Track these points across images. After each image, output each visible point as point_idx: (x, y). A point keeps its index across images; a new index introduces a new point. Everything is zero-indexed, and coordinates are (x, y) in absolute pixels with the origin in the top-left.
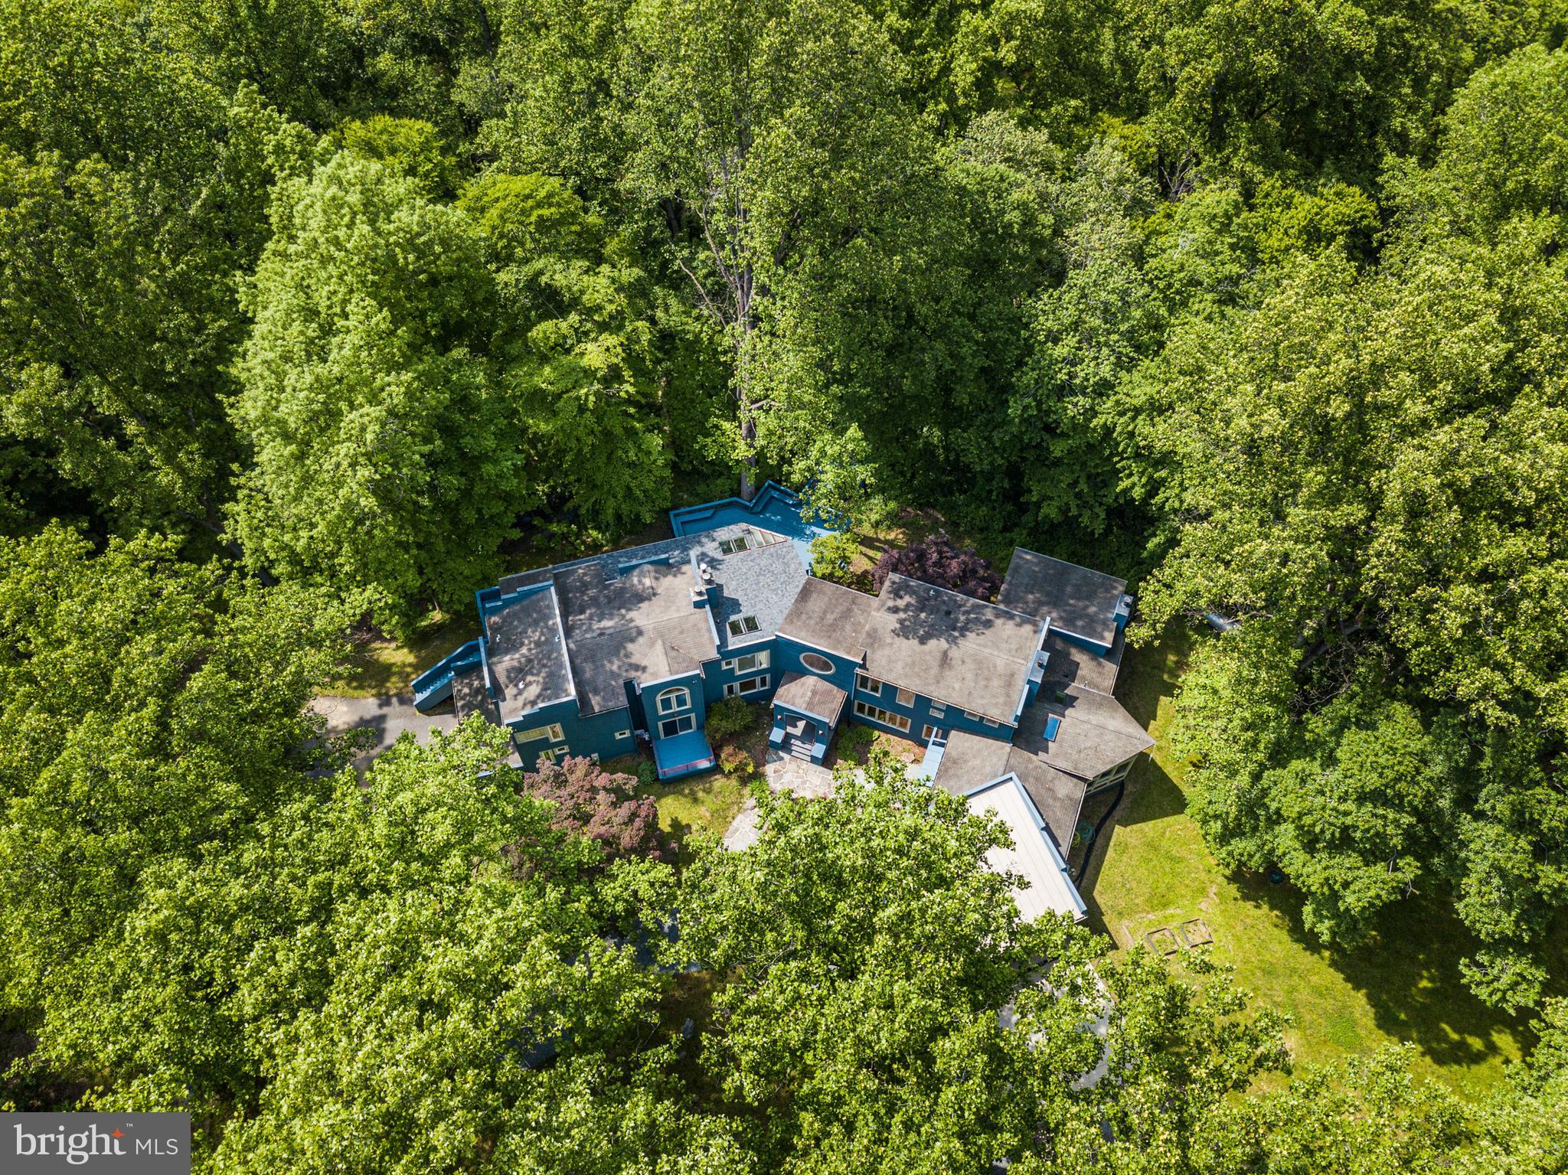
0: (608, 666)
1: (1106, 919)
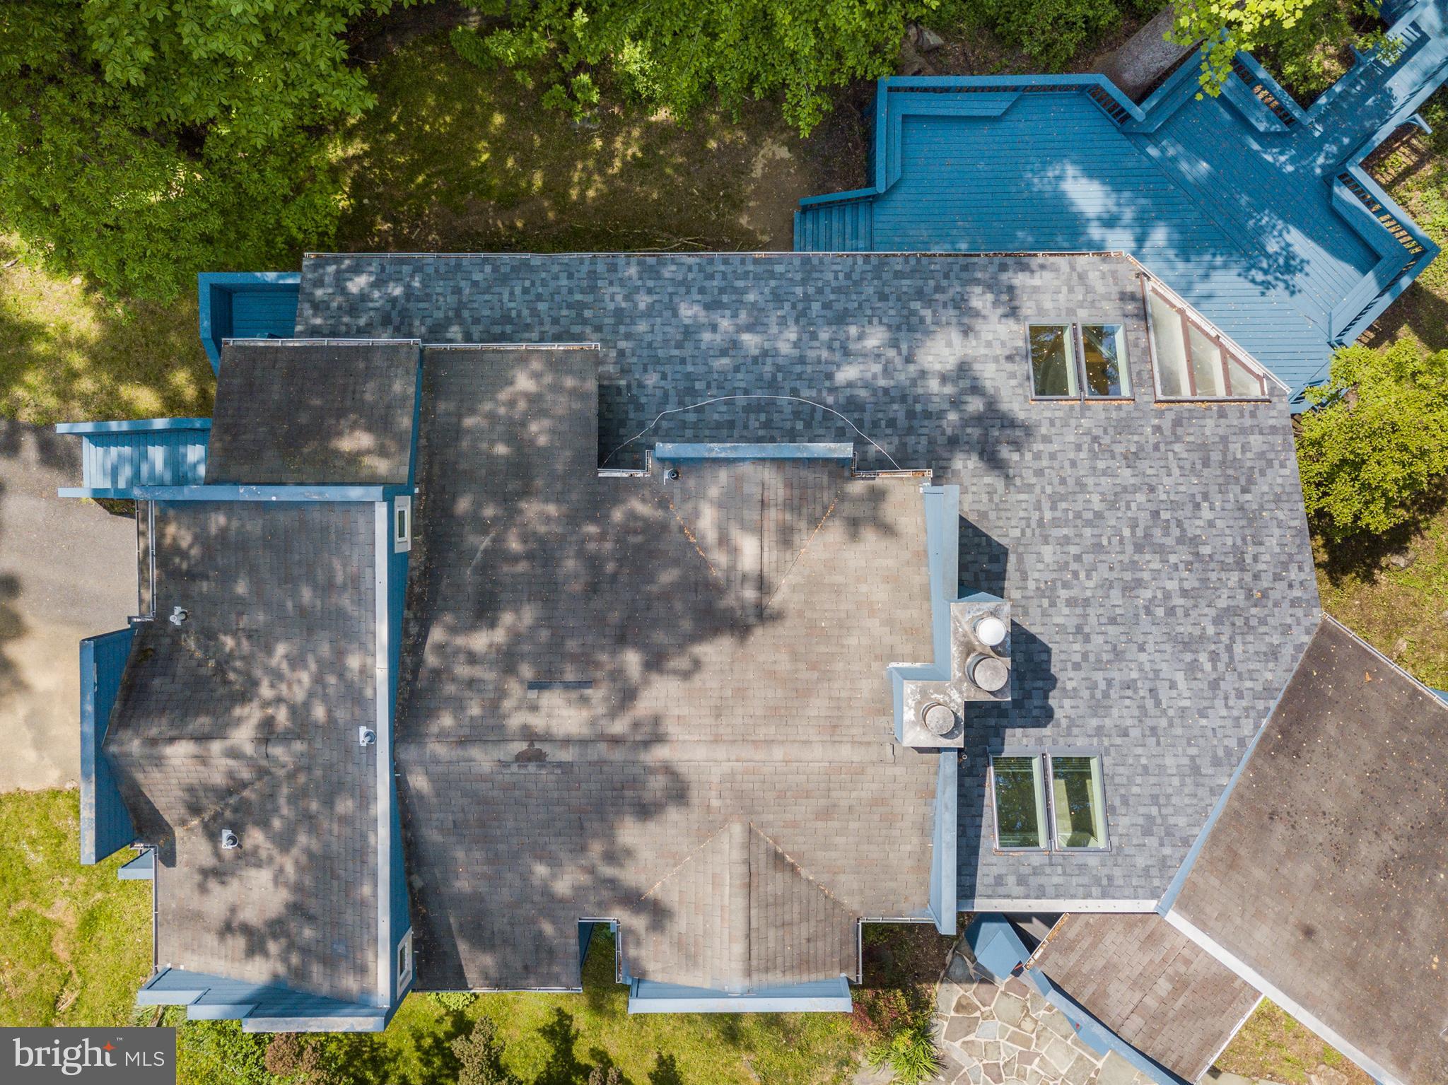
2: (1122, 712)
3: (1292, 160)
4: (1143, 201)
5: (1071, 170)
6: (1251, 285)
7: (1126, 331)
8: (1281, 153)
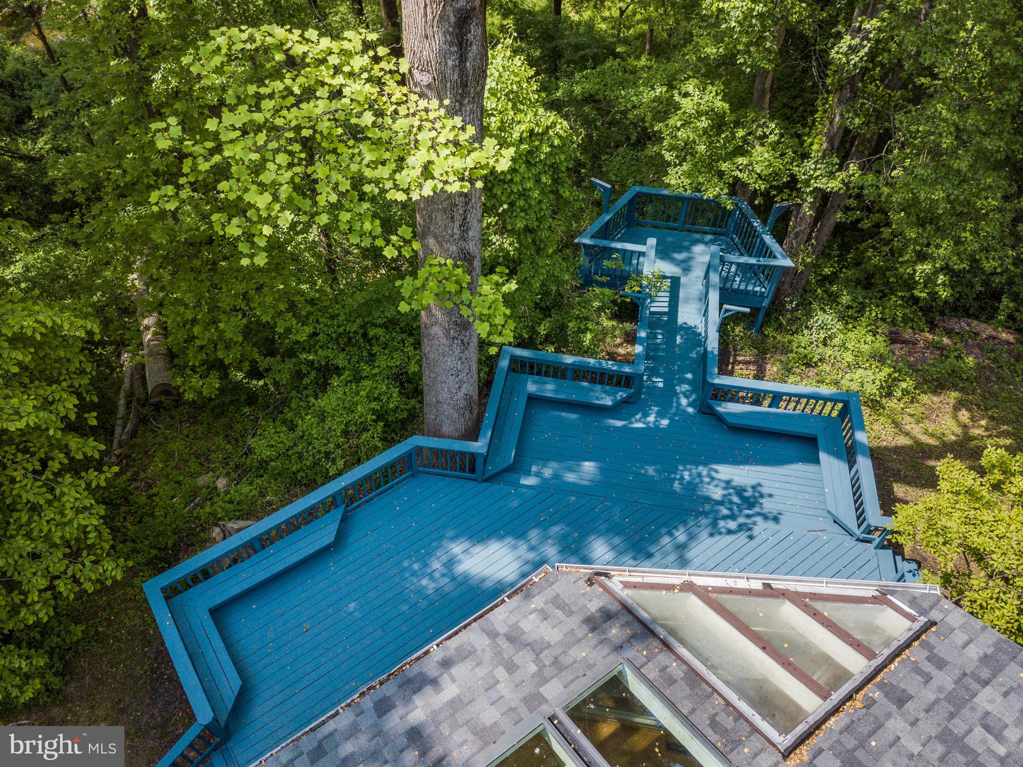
3: (660, 415)
4: (555, 530)
5: (457, 548)
6: (730, 538)
7: (638, 670)
8: (646, 415)
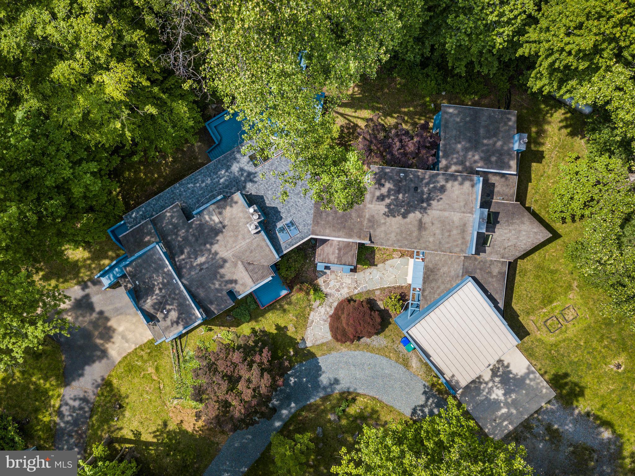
0: (212, 286)
1: (520, 319)
2: (293, 211)
